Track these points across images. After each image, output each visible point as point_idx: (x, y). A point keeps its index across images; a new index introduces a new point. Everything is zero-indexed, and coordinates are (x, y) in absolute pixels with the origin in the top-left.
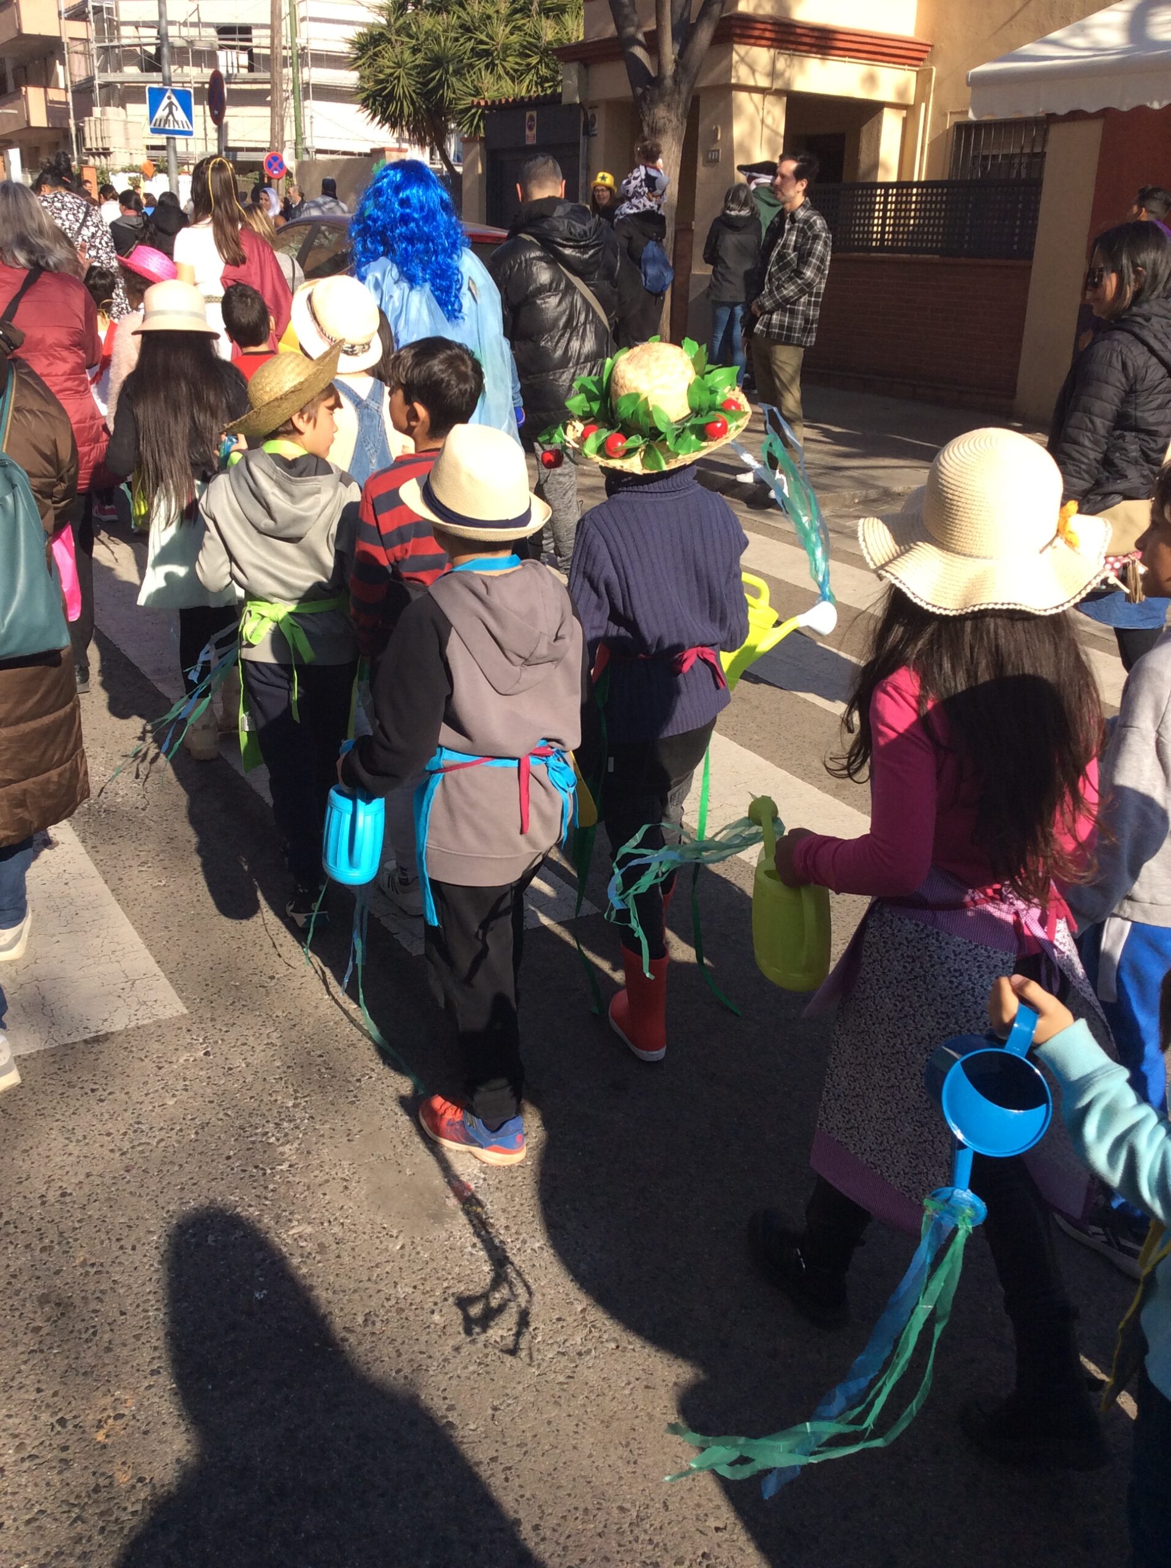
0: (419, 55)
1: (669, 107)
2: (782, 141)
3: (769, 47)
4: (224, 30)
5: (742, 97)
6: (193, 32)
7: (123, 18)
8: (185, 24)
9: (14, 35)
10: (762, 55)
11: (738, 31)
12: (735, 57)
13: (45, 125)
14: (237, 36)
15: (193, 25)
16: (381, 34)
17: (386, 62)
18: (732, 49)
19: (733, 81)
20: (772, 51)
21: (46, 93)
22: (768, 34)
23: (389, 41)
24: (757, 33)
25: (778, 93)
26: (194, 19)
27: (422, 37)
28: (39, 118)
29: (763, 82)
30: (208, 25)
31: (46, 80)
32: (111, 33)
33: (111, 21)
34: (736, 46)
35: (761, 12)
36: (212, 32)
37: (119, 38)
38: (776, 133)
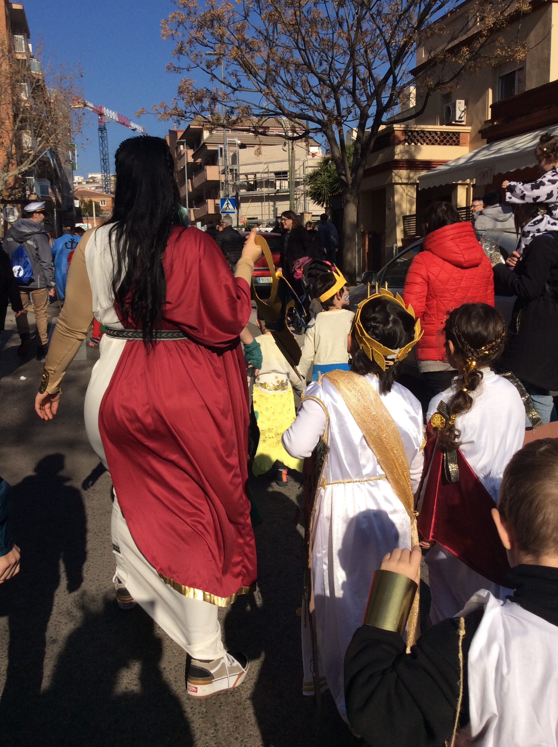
0: (331, 179)
1: (351, 194)
2: (415, 200)
3: (407, 169)
4: (277, 174)
5: (398, 186)
6: (266, 175)
7: (241, 172)
8: (263, 173)
9: (204, 181)
10: (404, 173)
11: (393, 166)
12: (393, 174)
13: (213, 213)
14: (282, 176)
15: (266, 173)
16: (318, 173)
17: (319, 182)
18: (392, 172)
19: (393, 182)
20: (408, 171)
21: (214, 201)
22: (405, 165)
23: (321, 174)
24: (401, 165)
25: (412, 184)
26: (266, 171)
27: (332, 172)
28: (211, 210)
29: (405, 181)
30: (271, 172)
31: (215, 196)
32: (236, 178)
33: (236, 174)
34: (393, 171)
35: (404, 158)
36: (273, 174)
37: (239, 180)
38: (413, 198)
